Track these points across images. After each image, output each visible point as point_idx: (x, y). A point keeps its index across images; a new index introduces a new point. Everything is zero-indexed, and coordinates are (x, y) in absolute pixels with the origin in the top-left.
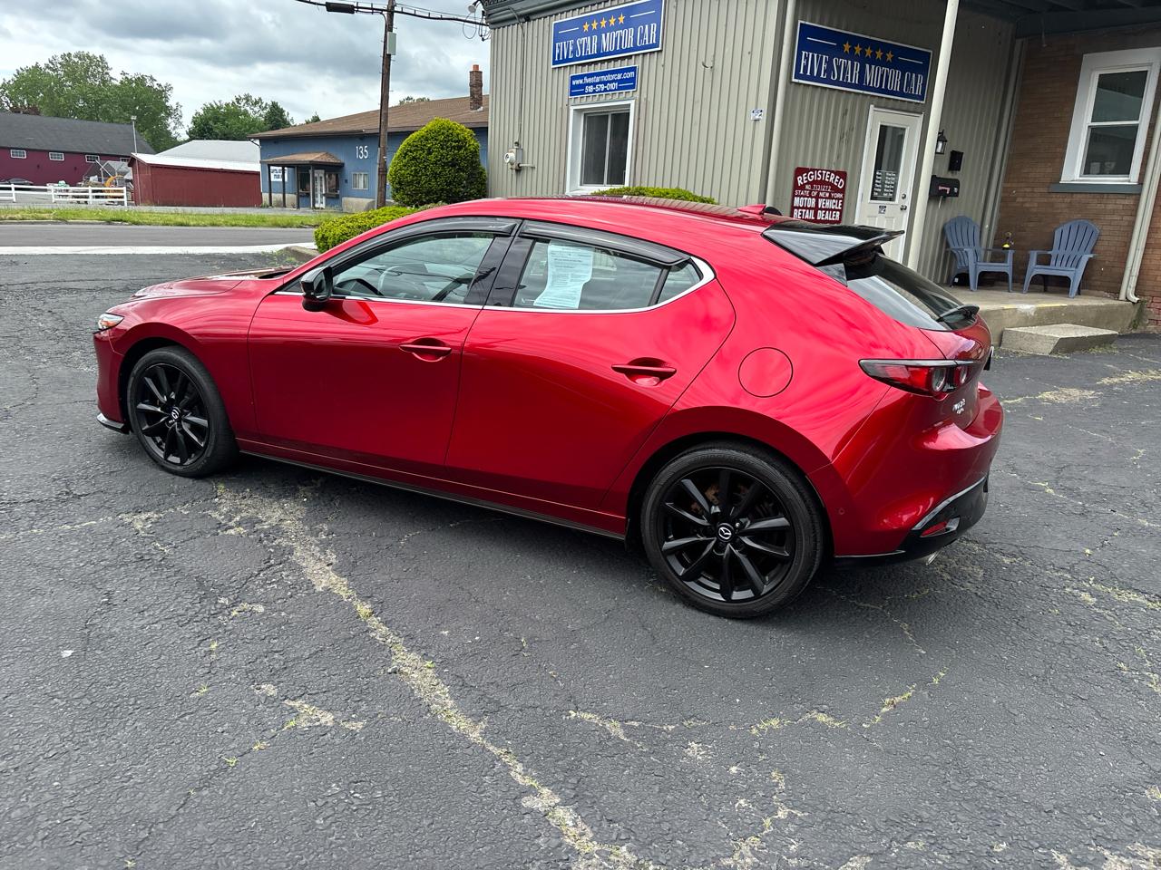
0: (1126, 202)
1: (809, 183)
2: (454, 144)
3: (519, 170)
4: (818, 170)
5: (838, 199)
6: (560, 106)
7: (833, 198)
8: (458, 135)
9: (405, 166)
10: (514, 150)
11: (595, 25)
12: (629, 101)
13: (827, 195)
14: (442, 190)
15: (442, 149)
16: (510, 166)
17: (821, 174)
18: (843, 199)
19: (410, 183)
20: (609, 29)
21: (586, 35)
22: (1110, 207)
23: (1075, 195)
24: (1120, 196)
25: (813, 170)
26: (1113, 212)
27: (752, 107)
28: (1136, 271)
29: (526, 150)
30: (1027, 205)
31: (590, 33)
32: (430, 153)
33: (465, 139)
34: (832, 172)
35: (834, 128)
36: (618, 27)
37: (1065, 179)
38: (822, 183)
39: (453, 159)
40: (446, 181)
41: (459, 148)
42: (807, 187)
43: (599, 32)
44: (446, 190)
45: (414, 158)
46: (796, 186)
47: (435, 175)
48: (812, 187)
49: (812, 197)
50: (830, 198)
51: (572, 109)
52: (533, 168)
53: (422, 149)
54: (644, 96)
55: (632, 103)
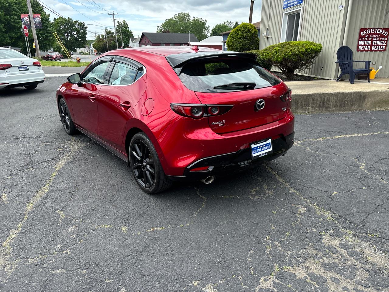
1: (367, 34)
2: (246, 31)
3: (268, 38)
4: (372, 29)
5: (384, 40)
6: (280, 13)
7: (381, 40)
8: (249, 28)
9: (230, 40)
10: (266, 31)
13: (378, 39)
14: (241, 47)
15: (242, 33)
16: (264, 37)
17: (375, 30)
18: (387, 40)
19: (231, 46)
25: (370, 29)
29: (270, 31)
32: (238, 35)
33: (251, 29)
34: (380, 29)
35: (382, 9)
38: (375, 34)
39: (246, 36)
40: (242, 44)
41: (248, 32)
42: (366, 36)
45: (233, 37)
46: (360, 36)
47: (239, 43)
48: (369, 36)
49: (369, 40)
50: (379, 40)
51: (284, 13)
52: (271, 37)
53: (236, 34)
54: (305, 5)
55: (301, 9)
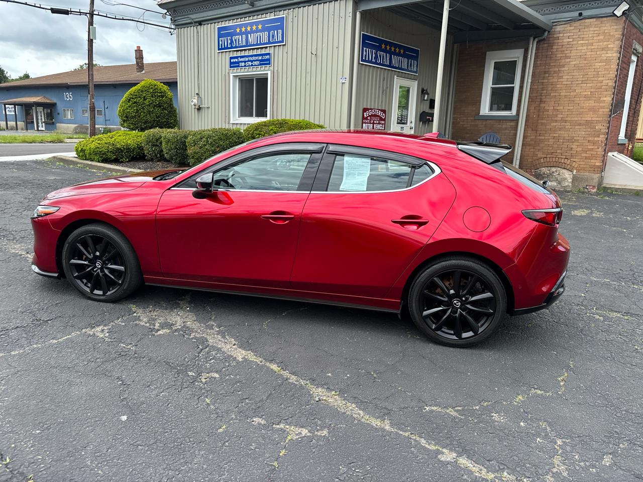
0: (512, 124)
1: (369, 116)
2: (159, 94)
3: (199, 109)
4: (373, 109)
5: (383, 124)
6: (224, 73)
7: (381, 124)
8: (161, 89)
9: (129, 107)
10: (196, 98)
11: (243, 29)
12: (267, 71)
13: (378, 122)
14: (154, 121)
15: (152, 97)
16: (193, 107)
17: (375, 111)
18: (385, 124)
19: (135, 117)
20: (252, 32)
21: (238, 34)
22: (504, 126)
23: (488, 121)
24: (508, 121)
25: (371, 109)
26: (506, 129)
27: (340, 76)
28: (519, 157)
29: (203, 97)
30: (465, 126)
31: (241, 33)
32: (145, 100)
33: (165, 91)
34: (379, 110)
35: (379, 87)
36: (257, 31)
37: (482, 113)
38: (375, 116)
39: (159, 103)
40: (156, 116)
41: (162, 97)
42: (369, 118)
43: (246, 33)
44: (156, 120)
45: (135, 103)
46: (364, 118)
47: (150, 113)
48: (371, 118)
49: (371, 123)
50: (379, 123)
51: (231, 75)
52: (208, 108)
53: (140, 97)
54: (276, 69)
55: (269, 73)
